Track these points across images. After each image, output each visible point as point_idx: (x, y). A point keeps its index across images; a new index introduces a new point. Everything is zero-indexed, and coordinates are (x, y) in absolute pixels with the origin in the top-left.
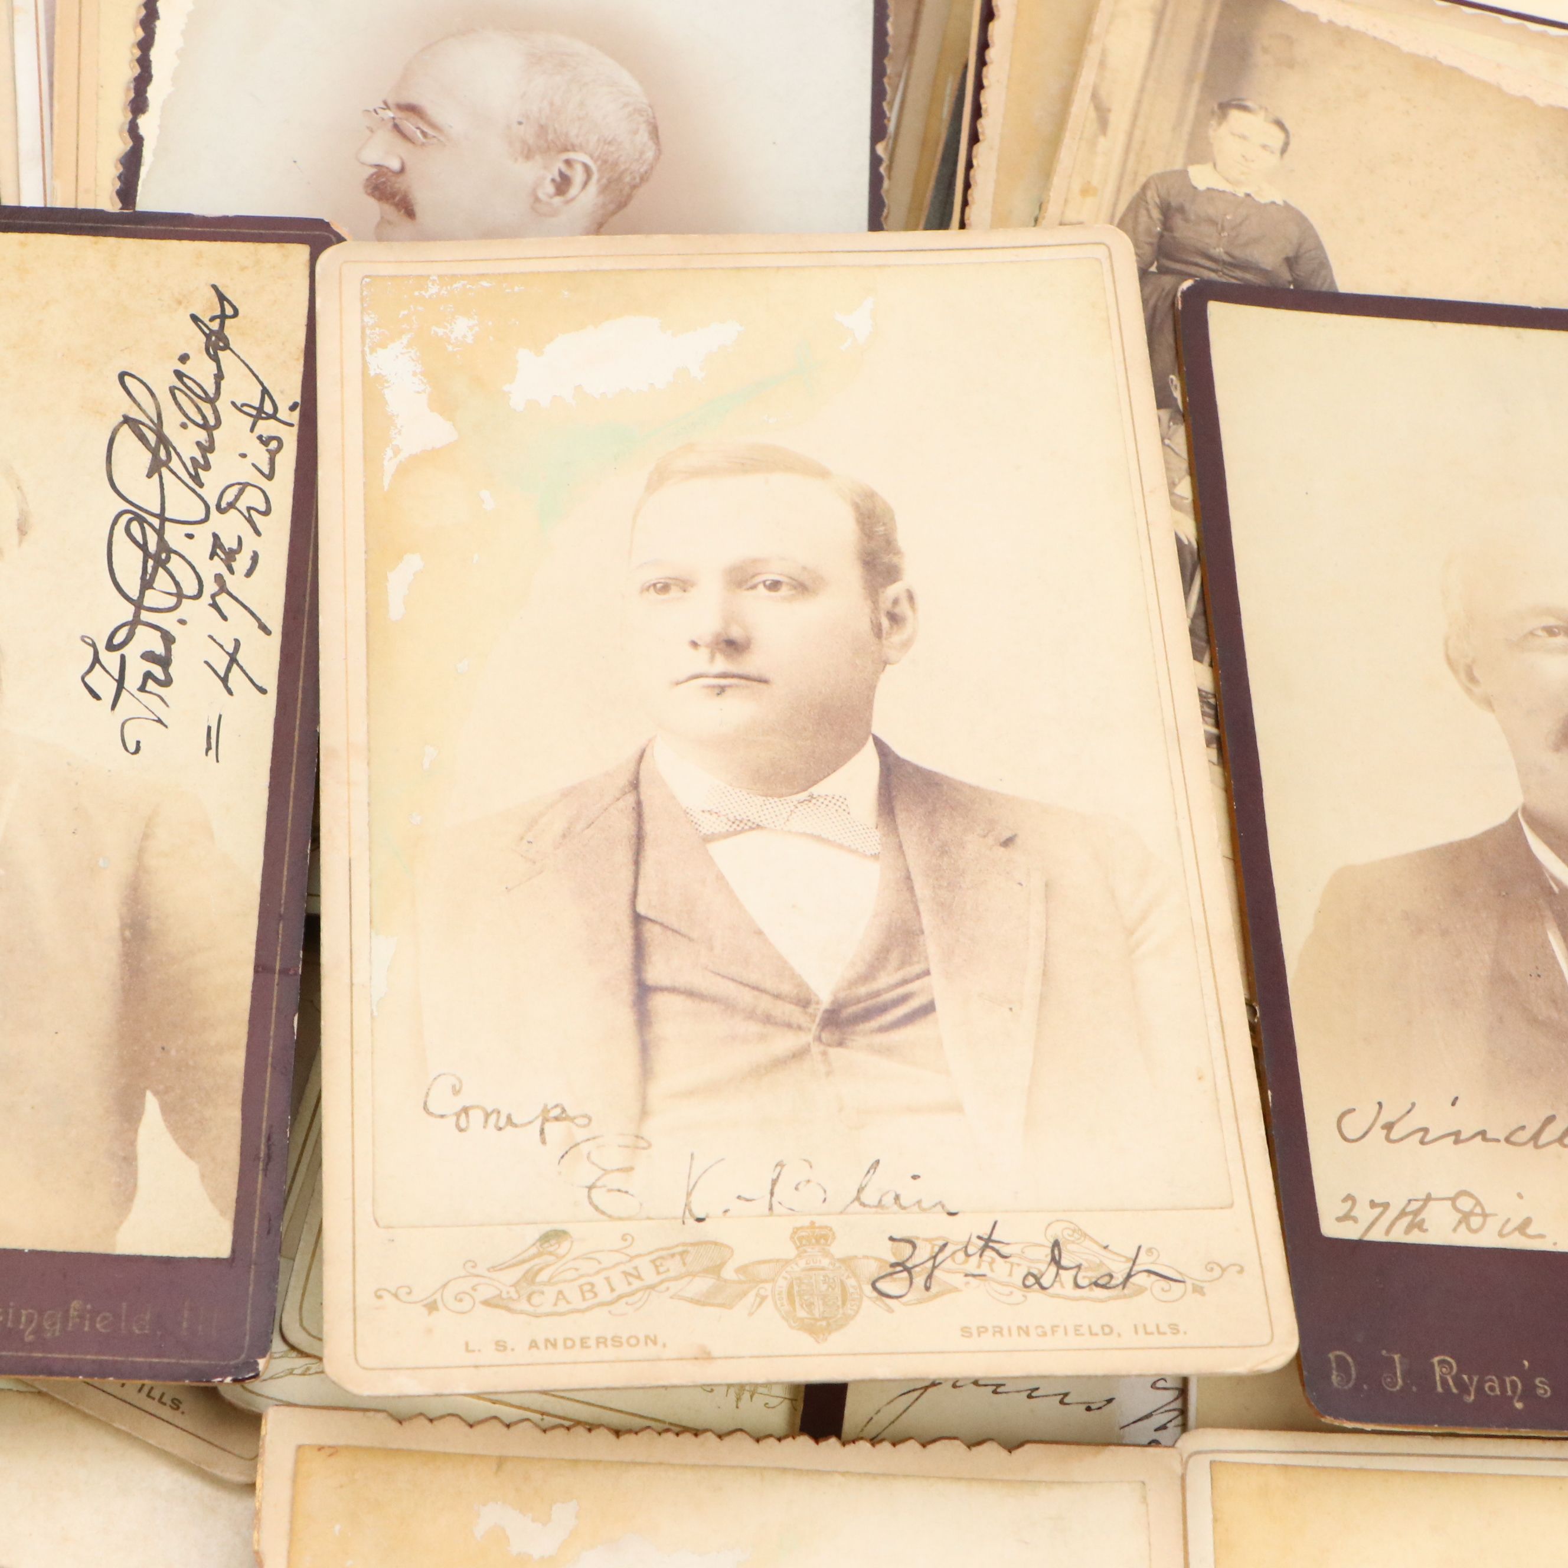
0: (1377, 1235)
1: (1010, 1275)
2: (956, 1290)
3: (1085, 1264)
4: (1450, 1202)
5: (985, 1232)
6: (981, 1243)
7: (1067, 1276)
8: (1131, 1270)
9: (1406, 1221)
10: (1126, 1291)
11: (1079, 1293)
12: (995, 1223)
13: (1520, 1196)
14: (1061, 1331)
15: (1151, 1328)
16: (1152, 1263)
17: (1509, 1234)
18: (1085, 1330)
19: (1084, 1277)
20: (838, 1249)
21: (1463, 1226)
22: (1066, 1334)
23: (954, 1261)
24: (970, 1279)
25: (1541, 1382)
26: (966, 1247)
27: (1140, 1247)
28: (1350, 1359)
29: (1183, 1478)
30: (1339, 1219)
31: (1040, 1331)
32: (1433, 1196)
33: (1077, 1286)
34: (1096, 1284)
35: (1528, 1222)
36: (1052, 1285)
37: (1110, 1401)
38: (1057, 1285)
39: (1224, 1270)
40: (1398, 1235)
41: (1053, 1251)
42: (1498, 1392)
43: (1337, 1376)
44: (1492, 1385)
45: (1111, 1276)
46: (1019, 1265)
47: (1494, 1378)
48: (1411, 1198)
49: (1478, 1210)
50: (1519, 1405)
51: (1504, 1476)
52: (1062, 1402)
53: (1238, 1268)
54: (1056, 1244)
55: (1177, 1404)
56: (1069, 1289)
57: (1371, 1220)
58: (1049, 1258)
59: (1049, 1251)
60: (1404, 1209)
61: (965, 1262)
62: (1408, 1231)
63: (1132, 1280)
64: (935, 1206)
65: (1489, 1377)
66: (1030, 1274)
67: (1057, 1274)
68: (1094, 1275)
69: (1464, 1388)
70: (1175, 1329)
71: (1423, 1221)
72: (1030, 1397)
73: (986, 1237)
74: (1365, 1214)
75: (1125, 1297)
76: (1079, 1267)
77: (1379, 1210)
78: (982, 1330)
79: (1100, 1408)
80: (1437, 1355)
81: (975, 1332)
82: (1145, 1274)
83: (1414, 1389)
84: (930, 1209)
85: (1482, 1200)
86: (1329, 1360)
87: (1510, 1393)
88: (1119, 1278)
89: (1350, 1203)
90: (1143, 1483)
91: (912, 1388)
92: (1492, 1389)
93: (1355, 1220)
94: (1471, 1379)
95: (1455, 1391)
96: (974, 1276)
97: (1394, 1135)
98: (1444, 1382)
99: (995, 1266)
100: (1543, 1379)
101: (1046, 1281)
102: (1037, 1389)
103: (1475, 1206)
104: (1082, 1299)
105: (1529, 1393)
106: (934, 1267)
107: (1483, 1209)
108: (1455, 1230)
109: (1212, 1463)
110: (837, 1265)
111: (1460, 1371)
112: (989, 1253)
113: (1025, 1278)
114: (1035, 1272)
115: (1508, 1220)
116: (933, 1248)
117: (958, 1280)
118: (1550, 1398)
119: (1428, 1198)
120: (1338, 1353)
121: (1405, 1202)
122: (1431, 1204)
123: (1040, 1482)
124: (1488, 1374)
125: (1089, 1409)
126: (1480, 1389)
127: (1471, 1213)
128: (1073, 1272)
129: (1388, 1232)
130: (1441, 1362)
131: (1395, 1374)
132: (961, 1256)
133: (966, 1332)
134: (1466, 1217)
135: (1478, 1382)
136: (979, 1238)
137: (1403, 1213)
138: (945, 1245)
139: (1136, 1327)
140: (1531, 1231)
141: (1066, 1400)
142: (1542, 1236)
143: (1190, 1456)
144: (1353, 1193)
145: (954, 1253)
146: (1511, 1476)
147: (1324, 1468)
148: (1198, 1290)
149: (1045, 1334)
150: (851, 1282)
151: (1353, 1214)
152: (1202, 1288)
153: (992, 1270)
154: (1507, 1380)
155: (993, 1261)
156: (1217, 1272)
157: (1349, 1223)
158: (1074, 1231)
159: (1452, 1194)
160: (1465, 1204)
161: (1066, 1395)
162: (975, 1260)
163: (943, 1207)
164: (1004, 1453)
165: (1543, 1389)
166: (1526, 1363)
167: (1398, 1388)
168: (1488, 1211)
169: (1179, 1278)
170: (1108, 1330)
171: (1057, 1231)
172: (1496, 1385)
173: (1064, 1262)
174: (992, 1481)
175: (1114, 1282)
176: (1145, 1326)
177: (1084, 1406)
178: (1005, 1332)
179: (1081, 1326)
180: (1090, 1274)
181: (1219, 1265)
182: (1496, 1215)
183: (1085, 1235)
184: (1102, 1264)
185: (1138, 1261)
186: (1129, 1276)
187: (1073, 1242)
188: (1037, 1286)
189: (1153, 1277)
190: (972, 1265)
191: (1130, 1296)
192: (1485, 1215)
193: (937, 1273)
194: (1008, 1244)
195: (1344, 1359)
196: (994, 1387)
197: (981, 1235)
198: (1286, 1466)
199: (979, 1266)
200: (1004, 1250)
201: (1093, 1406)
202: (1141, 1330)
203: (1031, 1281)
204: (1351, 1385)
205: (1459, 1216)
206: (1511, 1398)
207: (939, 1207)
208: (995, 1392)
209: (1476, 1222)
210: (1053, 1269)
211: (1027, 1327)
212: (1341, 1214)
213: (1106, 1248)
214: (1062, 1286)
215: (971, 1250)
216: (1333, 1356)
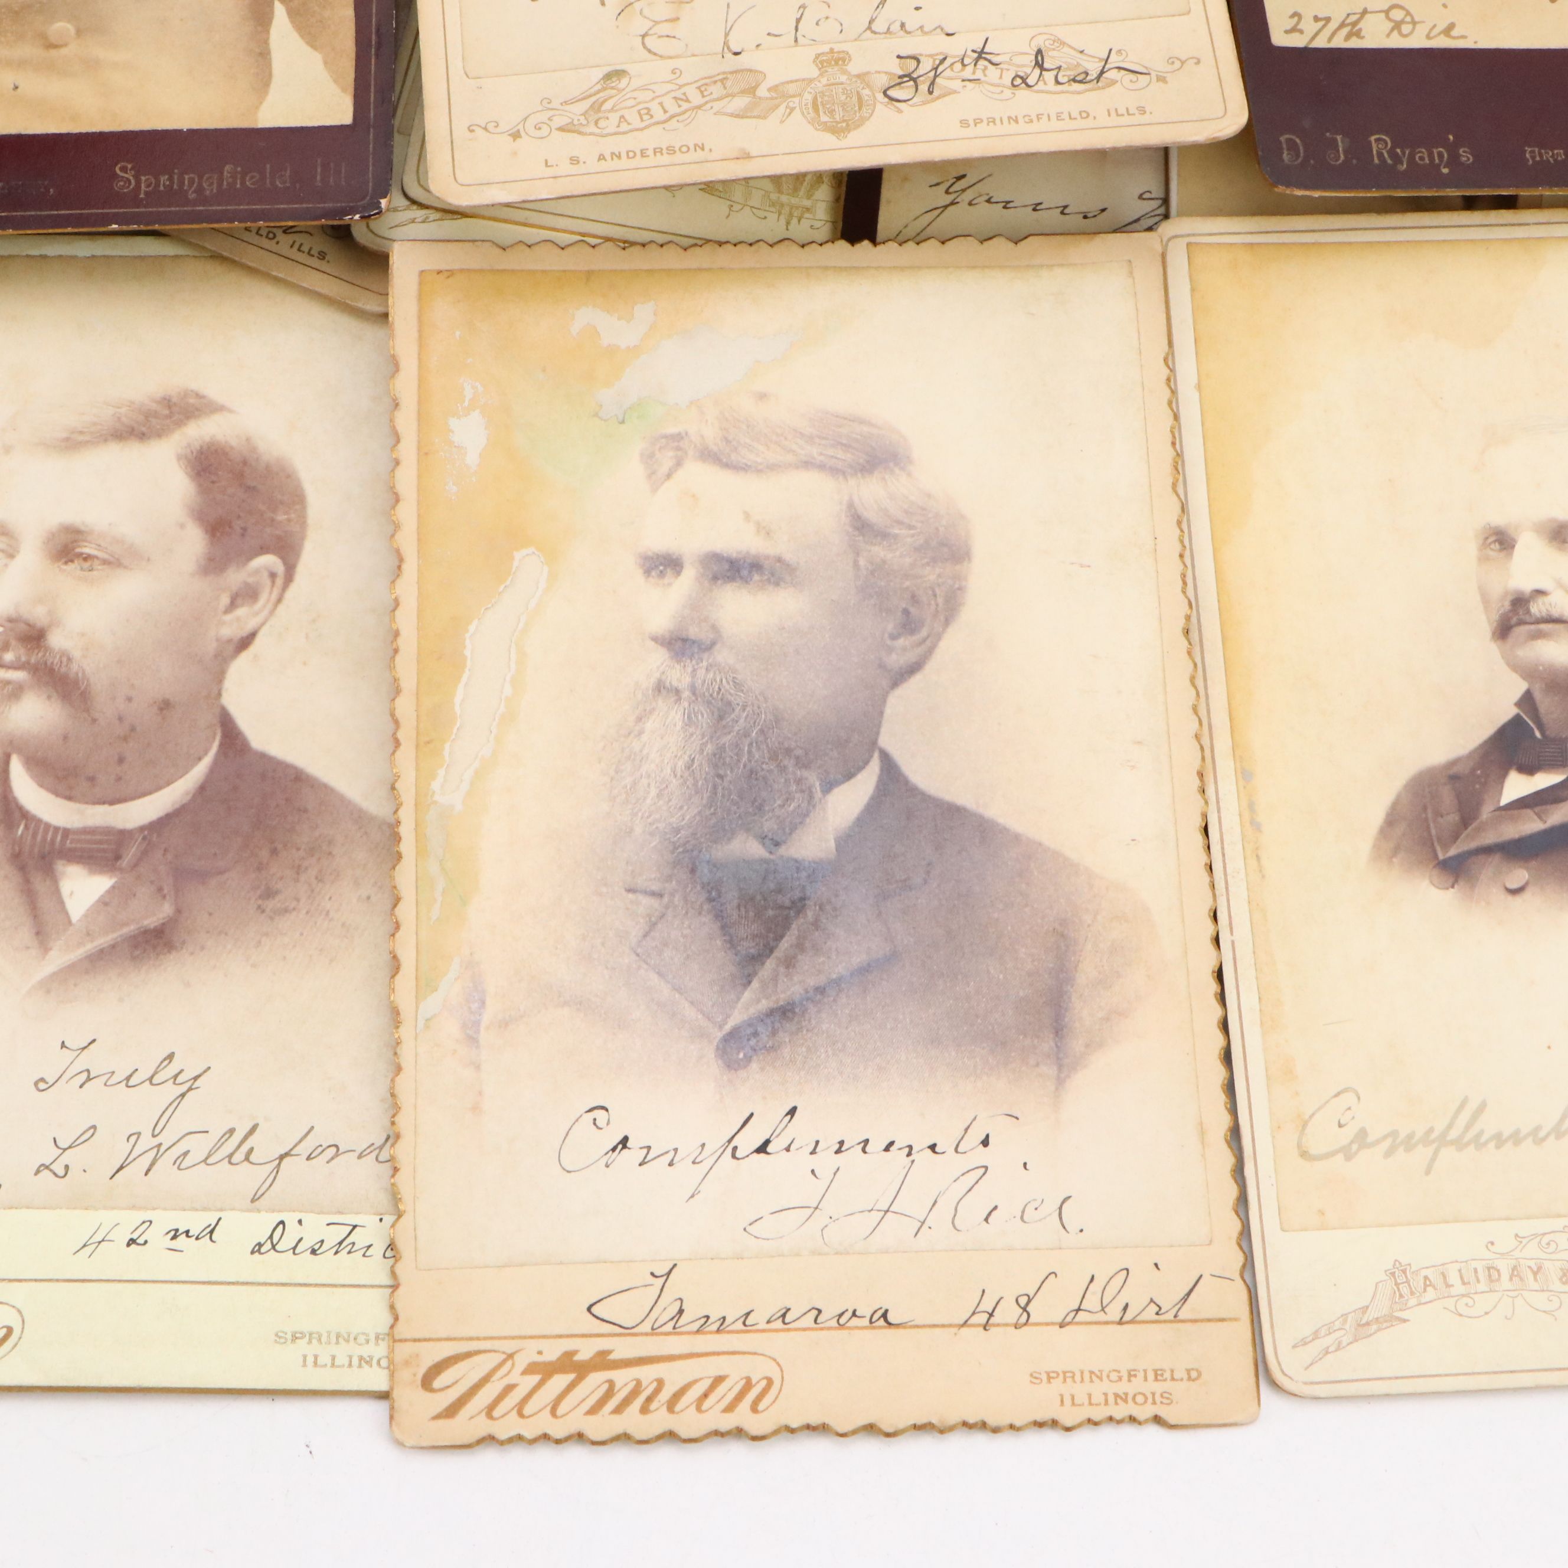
0: (1320, 43)
1: (1001, 77)
2: (955, 92)
3: (1064, 66)
4: (1383, 15)
5: (979, 46)
6: (975, 55)
7: (1049, 76)
8: (1104, 67)
9: (1345, 31)
10: (1100, 84)
11: (1060, 88)
12: (987, 39)
13: (1445, 6)
14: (1045, 118)
15: (1122, 111)
16: (1123, 61)
17: (1435, 36)
18: (1065, 116)
19: (1064, 76)
20: (854, 68)
21: (1395, 32)
22: (1049, 120)
23: (952, 70)
24: (967, 83)
25: (1464, 152)
26: (963, 60)
27: (1111, 50)
28: (1298, 141)
29: (1163, 256)
30: (1287, 32)
31: (1027, 119)
32: (1369, 10)
33: (1057, 82)
34: (1074, 80)
35: (1451, 26)
36: (1036, 84)
37: (1103, 210)
38: (1041, 83)
39: (1183, 63)
40: (1339, 42)
41: (1036, 57)
42: (1427, 161)
43: (1288, 154)
44: (1422, 155)
45: (1087, 74)
46: (1008, 70)
47: (1424, 150)
48: (1349, 12)
49: (1408, 19)
50: (1445, 171)
51: (1438, 241)
52: (1062, 213)
53: (1195, 61)
54: (1039, 52)
55: (1162, 211)
56: (1051, 85)
57: (1315, 31)
58: (1034, 62)
59: (1033, 57)
60: (1344, 21)
61: (962, 70)
62: (1348, 38)
63: (1104, 75)
64: (935, 29)
65: (1420, 149)
66: (1017, 76)
67: (1041, 73)
68: (1072, 73)
69: (1397, 159)
70: (1142, 111)
71: (1360, 30)
72: (1035, 210)
73: (979, 50)
74: (1309, 27)
75: (1099, 88)
76: (1059, 68)
77: (1321, 24)
78: (977, 122)
79: (1095, 216)
80: (1373, 134)
81: (971, 122)
82: (1116, 70)
83: (1354, 161)
84: (931, 32)
85: (1412, 11)
86: (1280, 142)
87: (1437, 161)
88: (1093, 75)
89: (1296, 19)
90: (1130, 261)
91: (934, 207)
92: (1422, 159)
93: (1301, 32)
94: (1404, 153)
95: (1389, 161)
96: (970, 80)
98: (1380, 155)
99: (987, 72)
100: (1466, 149)
101: (1031, 81)
102: (1041, 204)
103: (1406, 16)
104: (1063, 92)
105: (1454, 160)
106: (936, 76)
107: (1412, 18)
108: (1388, 35)
109: (1189, 245)
110: (854, 80)
111: (1393, 148)
112: (982, 63)
113: (1013, 80)
114: (1022, 74)
115: (1435, 26)
116: (934, 60)
117: (956, 84)
118: (1473, 163)
119: (1365, 12)
120: (1287, 136)
121: (1344, 16)
122: (1368, 16)
123: (1042, 266)
124: (1419, 147)
125: (1085, 217)
126: (1412, 157)
127: (1402, 22)
128: (1055, 72)
129: (1330, 40)
130: (1377, 140)
131: (1338, 151)
132: (958, 66)
133: (964, 123)
134: (1397, 26)
135: (1410, 154)
136: (974, 51)
137: (1342, 25)
138: (945, 59)
139: (1108, 111)
140: (1454, 33)
141: (1066, 211)
142: (1463, 37)
143: (1169, 240)
144: (1299, 11)
145: (952, 64)
146: (1444, 241)
148: (1161, 79)
149: (1031, 121)
150: (866, 92)
151: (1299, 27)
152: (1164, 78)
153: (985, 75)
154: (1435, 151)
155: (986, 68)
156: (1178, 64)
157: (1296, 35)
158: (1054, 41)
159: (1386, 8)
160: (1397, 15)
161: (1065, 207)
162: (970, 68)
163: (942, 29)
164: (1011, 245)
165: (1466, 156)
166: (1451, 137)
167: (1340, 161)
168: (1417, 19)
169: (1145, 71)
170: (1085, 115)
171: (1040, 42)
172: (1426, 156)
173: (1046, 65)
174: (1002, 267)
175: (1089, 78)
176: (1116, 110)
177: (1081, 216)
178: (998, 121)
179: (1062, 113)
180: (1068, 73)
181: (1178, 59)
182: (1424, 22)
183: (1063, 43)
184: (1078, 65)
185: (1110, 60)
186: (1102, 72)
187: (1054, 49)
188: (1023, 85)
189: (1123, 72)
190: (968, 73)
191: (1103, 88)
192: (1414, 23)
193: (938, 80)
194: (998, 54)
195: (1295, 142)
196: (1004, 204)
197: (975, 49)
198: (1252, 244)
199: (974, 73)
200: (995, 59)
201: (1089, 215)
202: (1113, 113)
203: (1018, 81)
204: (1300, 160)
205: (1392, 24)
206: (1439, 166)
207: (939, 30)
208: (1005, 207)
209: (1406, 28)
210: (1037, 71)
211: (1016, 117)
212: (1289, 27)
213: (1082, 52)
214: (1045, 83)
215: (966, 61)
216: (1283, 139)
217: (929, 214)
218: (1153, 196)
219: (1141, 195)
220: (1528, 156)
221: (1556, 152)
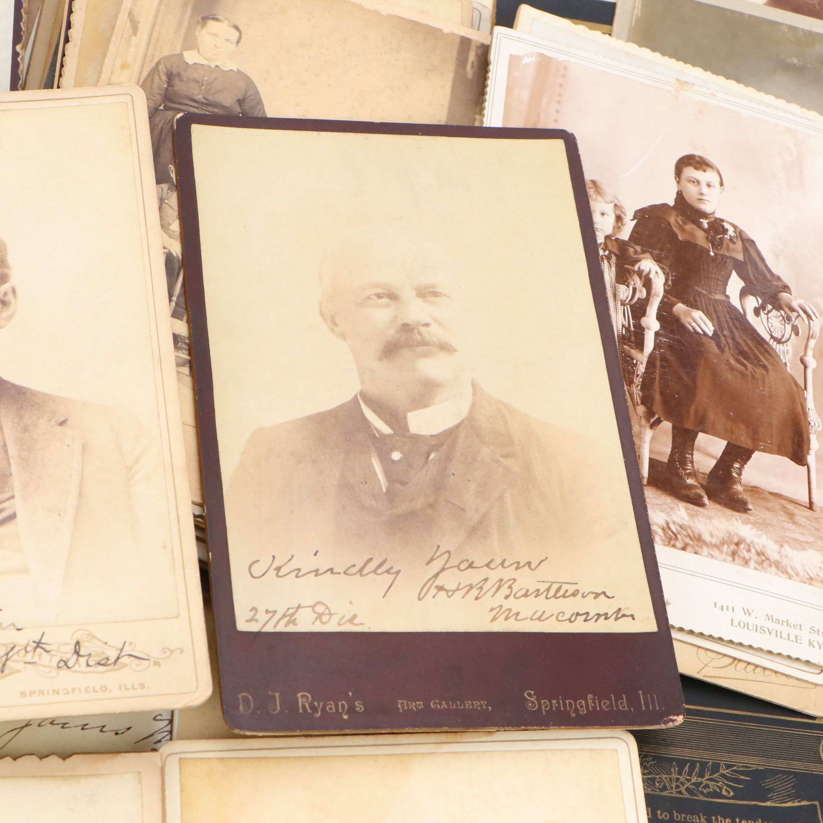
0: (269, 628)
1: (50, 661)
2: (18, 671)
3: (93, 653)
4: (310, 609)
5: (37, 639)
6: (35, 645)
7: (83, 660)
8: (120, 654)
9: (286, 619)
10: (116, 667)
11: (89, 669)
12: (43, 634)
13: (351, 603)
14: (77, 691)
15: (129, 686)
16: (133, 650)
17: (344, 624)
18: (91, 689)
19: (93, 660)
21: (318, 621)
22: (80, 692)
23: (18, 655)
24: (27, 665)
25: (359, 704)
26: (26, 648)
27: (125, 642)
28: (250, 698)
29: (163, 769)
30: (247, 621)
31: (65, 691)
32: (302, 605)
33: (88, 665)
34: (99, 664)
35: (355, 616)
36: (74, 666)
37: (129, 729)
38: (77, 666)
39: (172, 652)
40: (281, 628)
41: (75, 647)
42: (334, 711)
43: (243, 707)
44: (331, 706)
45: (108, 659)
46: (56, 656)
47: (332, 703)
48: (289, 607)
49: (327, 612)
50: (346, 717)
51: (344, 756)
52: (101, 731)
53: (180, 651)
54: (78, 643)
55: (168, 728)
56: (83, 667)
57: (266, 620)
58: (73, 651)
59: (73, 647)
60: (285, 614)
61: (25, 656)
62: (286, 626)
63: (120, 660)
64: (9, 626)
65: (330, 702)
66: (62, 660)
67: (77, 660)
68: (98, 659)
69: (314, 709)
70: (142, 686)
71: (295, 619)
72: (83, 729)
73: (38, 641)
74: (262, 617)
75: (115, 670)
76: (90, 655)
77: (270, 615)
78: (32, 693)
79: (123, 733)
80: (299, 692)
81: (28, 694)
82: (127, 657)
83: (286, 711)
84: (7, 627)
85: (329, 606)
86: (238, 699)
87: (340, 710)
88: (112, 660)
89: (254, 612)
90: (140, 773)
91: (14, 728)
92: (330, 709)
93: (257, 621)
94: (319, 705)
95: (309, 711)
96: (29, 663)
97: (281, 573)
98: (304, 707)
99: (42, 657)
100: (360, 702)
101: (70, 664)
102: (87, 724)
103: (325, 610)
104: (90, 672)
105: (351, 710)
106: (7, 660)
107: (330, 611)
108: (313, 623)
109: (180, 759)
111: (313, 700)
112: (39, 650)
113: (59, 663)
114: (64, 659)
115: (344, 617)
116: (7, 649)
117: (20, 666)
118: (362, 712)
119: (299, 607)
120: (244, 694)
121: (286, 609)
122: (301, 610)
123: (80, 776)
124: (328, 701)
125: (117, 734)
126: (324, 709)
127: (323, 614)
128: (86, 658)
129: (275, 626)
130: (302, 696)
131: (276, 704)
132: (23, 652)
133: (23, 694)
134: (319, 616)
135: (323, 705)
136: (34, 642)
137: (284, 616)
138: (14, 647)
139: (120, 686)
140: (356, 621)
141: (104, 730)
142: (362, 624)
143: (168, 756)
144: (256, 606)
145: (19, 651)
146: (348, 756)
147: (243, 758)
148: (157, 664)
149: (68, 693)
151: (256, 618)
152: (159, 663)
153: (40, 659)
154: (340, 703)
155: (41, 654)
156: (168, 653)
157: (253, 623)
158: (88, 635)
159: (312, 604)
160: (320, 609)
161: (104, 727)
162: (30, 655)
163: (14, 625)
164: (60, 761)
165: (359, 707)
166: (350, 694)
167: (277, 711)
168: (332, 612)
169: (146, 657)
170: (104, 688)
171: (79, 636)
172: (333, 707)
173: (82, 653)
174: (53, 777)
175: (109, 662)
176: (125, 685)
177: (114, 732)
178: (46, 693)
179: (89, 687)
180: (96, 658)
181: (169, 649)
182: (337, 614)
183: (94, 637)
184: (103, 653)
185: (124, 650)
186: (118, 658)
187: (87, 641)
188: (65, 667)
189: (132, 658)
190: (29, 658)
191: (118, 669)
192: (330, 614)
193: (8, 663)
194: (50, 644)
195: (248, 698)
196: (62, 725)
197: (35, 640)
198: (222, 759)
199: (33, 657)
200: (48, 648)
201: (119, 732)
202: (123, 688)
203: (62, 664)
204: (250, 711)
205: (316, 615)
206: (341, 714)
207: (12, 627)
208: (62, 727)
209: (325, 618)
210: (75, 657)
211: (58, 690)
212: (248, 618)
213: (106, 643)
214: (80, 666)
215: (29, 649)
216: (240, 696)
217: (11, 733)
218: (163, 718)
219: (155, 717)
220: (399, 706)
221: (418, 703)
